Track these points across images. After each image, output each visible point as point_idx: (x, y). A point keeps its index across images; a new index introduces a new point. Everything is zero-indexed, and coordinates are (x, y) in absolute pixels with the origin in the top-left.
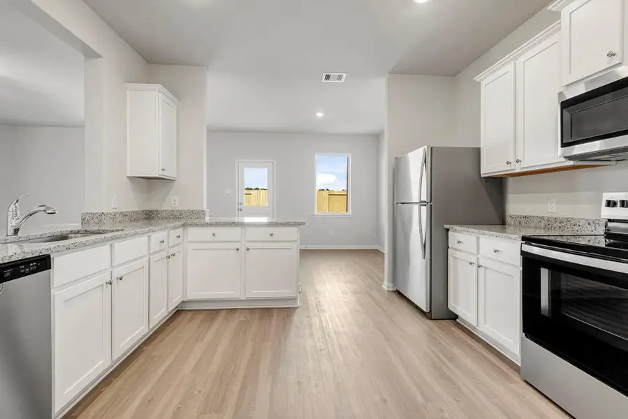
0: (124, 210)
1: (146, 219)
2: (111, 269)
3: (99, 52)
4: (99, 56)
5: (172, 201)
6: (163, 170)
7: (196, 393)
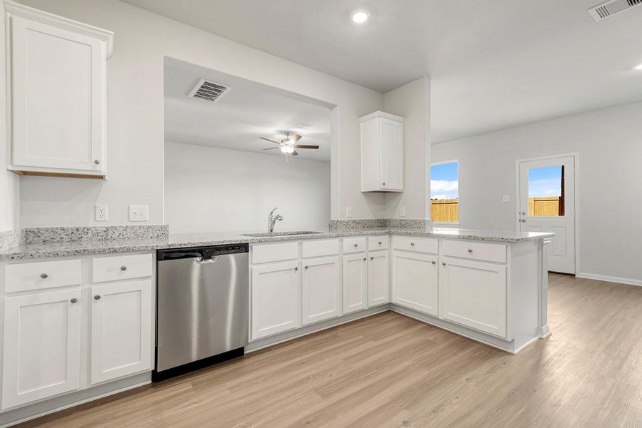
0: (357, 219)
1: (381, 226)
2: (300, 260)
3: (335, 103)
4: (335, 106)
5: (401, 212)
6: (384, 184)
7: (328, 375)
